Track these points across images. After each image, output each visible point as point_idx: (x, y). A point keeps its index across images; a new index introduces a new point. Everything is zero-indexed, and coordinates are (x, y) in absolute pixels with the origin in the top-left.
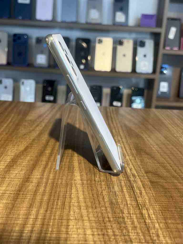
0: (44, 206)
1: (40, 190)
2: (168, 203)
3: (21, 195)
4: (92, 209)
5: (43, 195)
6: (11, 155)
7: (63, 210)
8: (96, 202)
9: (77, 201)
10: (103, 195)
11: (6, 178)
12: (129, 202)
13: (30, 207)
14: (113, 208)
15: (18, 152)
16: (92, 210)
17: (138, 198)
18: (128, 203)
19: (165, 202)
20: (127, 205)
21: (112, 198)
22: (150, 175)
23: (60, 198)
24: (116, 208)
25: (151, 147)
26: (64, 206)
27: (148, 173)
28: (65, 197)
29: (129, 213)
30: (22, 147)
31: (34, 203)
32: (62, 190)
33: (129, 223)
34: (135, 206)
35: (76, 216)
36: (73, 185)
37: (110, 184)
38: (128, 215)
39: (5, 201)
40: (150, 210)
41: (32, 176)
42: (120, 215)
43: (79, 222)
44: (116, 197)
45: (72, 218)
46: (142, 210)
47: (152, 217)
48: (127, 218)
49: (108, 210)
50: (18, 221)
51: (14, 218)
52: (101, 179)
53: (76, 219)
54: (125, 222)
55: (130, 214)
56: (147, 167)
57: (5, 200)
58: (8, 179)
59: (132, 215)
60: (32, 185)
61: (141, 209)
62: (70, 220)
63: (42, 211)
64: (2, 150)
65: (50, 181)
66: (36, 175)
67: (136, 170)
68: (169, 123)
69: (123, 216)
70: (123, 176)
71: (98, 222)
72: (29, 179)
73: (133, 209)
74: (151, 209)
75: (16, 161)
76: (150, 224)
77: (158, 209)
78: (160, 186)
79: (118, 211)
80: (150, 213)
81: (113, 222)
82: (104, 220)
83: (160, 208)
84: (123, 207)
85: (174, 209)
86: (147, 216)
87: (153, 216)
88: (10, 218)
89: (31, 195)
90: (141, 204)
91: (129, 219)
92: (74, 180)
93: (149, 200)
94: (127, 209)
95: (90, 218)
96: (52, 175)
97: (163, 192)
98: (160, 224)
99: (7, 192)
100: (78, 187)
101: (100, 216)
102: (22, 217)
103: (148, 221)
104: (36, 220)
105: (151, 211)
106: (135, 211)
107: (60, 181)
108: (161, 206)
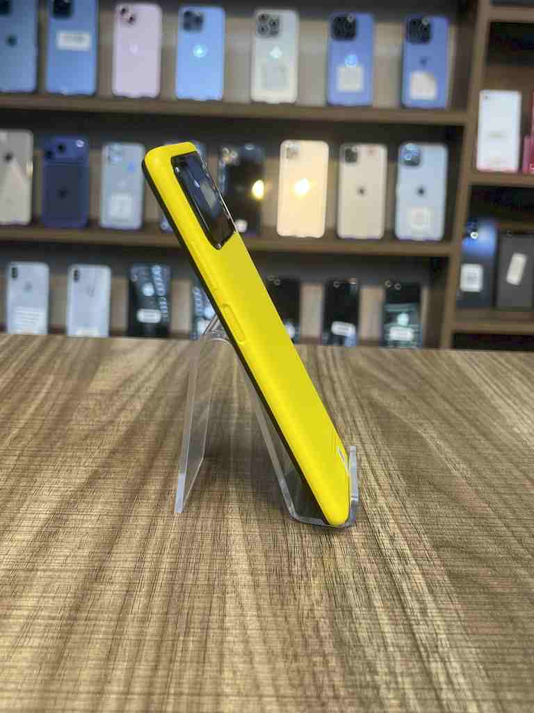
0: (149, 652)
1: (136, 606)
2: (502, 638)
3: (82, 622)
4: (285, 662)
5: (144, 621)
6: (51, 501)
7: (204, 667)
8: (297, 640)
9: (241, 639)
10: (314, 618)
11: (37, 570)
12: (390, 638)
13: (108, 659)
14: (346, 657)
15: (70, 491)
16: (285, 666)
17: (415, 627)
18: (389, 640)
19: (495, 638)
20: (386, 647)
21: (340, 626)
22: (447, 554)
23: (194, 628)
24: (355, 657)
25: (448, 469)
26: (205, 655)
27: (441, 547)
28: (208, 625)
29: (392, 673)
30: (79, 476)
31: (119, 645)
32: (196, 605)
33: (394, 702)
34: (407, 651)
35: (239, 685)
36: (230, 589)
37: (335, 582)
38: (388, 678)
39: (36, 642)
40: (450, 662)
41: (112, 564)
42: (365, 679)
43: (248, 701)
44: (352, 625)
45: (227, 690)
46: (429, 662)
47: (459, 684)
48: (384, 686)
49: (332, 664)
50: (75, 700)
51: (62, 692)
52: (309, 568)
53: (239, 694)
54: (380, 698)
55: (396, 677)
56: (439, 529)
57: (36, 637)
58: (43, 573)
59: (400, 679)
60: (110, 590)
61: (425, 659)
62: (223, 696)
63: (142, 670)
64: (25, 484)
65: (163, 578)
66: (123, 561)
67: (406, 540)
68: (496, 393)
69: (373, 681)
70: (369, 559)
71: (303, 700)
72: (104, 573)
73: (402, 661)
74: (455, 658)
75: (65, 517)
76: (452, 705)
77: (474, 658)
78: (477, 587)
79: (358, 665)
80: (451, 671)
81: (346, 701)
82: (321, 696)
83: (480, 656)
84: (374, 655)
85: (521, 657)
86: (442, 679)
87: (461, 680)
88: (53, 692)
89: (111, 620)
90: (427, 642)
91: (392, 691)
92: (231, 574)
93: (449, 630)
94: (384, 661)
95: (279, 690)
96: (168, 560)
97: (487, 607)
98: (482, 703)
99: (43, 613)
100: (242, 595)
101: (310, 684)
102: (86, 688)
103: (446, 695)
104: (126, 699)
105: (455, 666)
106: (407, 665)
107: (191, 576)
108: (482, 650)
